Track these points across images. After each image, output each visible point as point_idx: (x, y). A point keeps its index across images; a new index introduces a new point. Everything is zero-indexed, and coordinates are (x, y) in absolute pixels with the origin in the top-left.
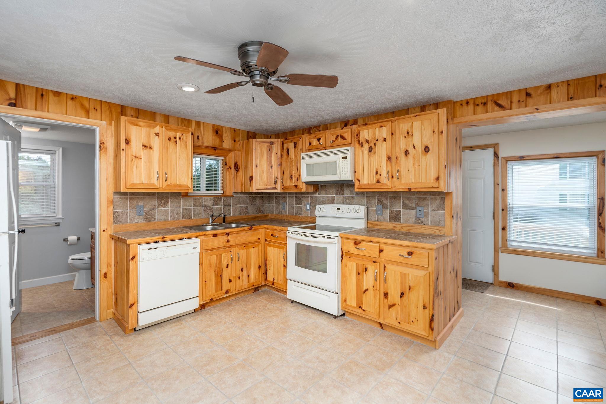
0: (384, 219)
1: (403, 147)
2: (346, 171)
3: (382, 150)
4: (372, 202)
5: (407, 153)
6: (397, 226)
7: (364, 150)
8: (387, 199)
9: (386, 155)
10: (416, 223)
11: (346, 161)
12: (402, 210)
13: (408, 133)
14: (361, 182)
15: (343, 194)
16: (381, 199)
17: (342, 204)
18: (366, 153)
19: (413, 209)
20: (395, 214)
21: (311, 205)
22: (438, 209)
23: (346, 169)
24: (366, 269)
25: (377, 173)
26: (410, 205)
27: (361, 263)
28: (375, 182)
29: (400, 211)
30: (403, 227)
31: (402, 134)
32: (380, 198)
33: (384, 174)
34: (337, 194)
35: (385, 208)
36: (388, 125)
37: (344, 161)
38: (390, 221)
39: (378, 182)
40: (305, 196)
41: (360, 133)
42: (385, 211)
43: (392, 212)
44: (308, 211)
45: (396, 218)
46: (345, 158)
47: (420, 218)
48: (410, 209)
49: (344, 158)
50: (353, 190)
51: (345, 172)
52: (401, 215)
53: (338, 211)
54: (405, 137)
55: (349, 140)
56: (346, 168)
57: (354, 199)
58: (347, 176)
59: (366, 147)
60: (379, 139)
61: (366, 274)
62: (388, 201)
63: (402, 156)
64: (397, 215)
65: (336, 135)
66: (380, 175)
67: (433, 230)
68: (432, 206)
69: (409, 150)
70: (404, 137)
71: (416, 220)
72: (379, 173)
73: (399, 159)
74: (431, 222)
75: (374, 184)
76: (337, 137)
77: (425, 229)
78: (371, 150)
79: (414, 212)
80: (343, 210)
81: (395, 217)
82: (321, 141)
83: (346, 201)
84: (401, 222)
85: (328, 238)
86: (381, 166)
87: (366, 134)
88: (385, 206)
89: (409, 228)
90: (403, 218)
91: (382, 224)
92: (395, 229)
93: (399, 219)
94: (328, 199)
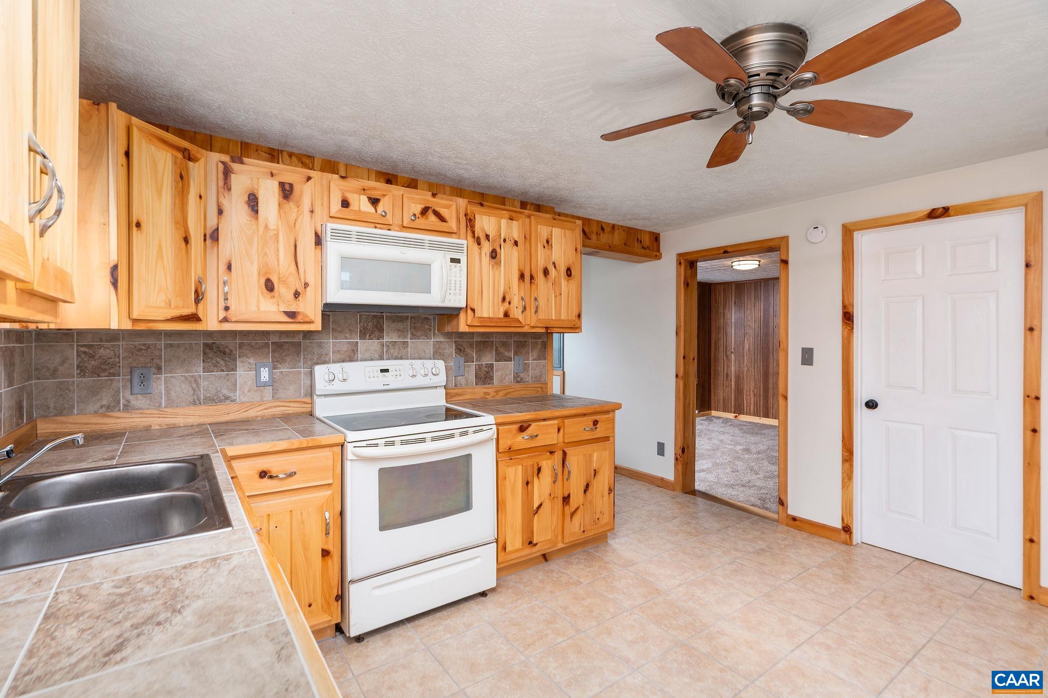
0: (467, 382)
1: (541, 262)
2: (458, 288)
3: (511, 258)
4: (445, 351)
5: (546, 272)
6: (488, 391)
7: (483, 255)
8: (471, 345)
9: (518, 270)
10: (514, 381)
11: (458, 268)
12: (494, 363)
13: (548, 242)
14: (478, 314)
15: (382, 337)
16: (462, 346)
17: (378, 360)
18: (486, 259)
19: (509, 359)
20: (485, 370)
21: (275, 368)
22: (539, 358)
23: (458, 286)
24: (539, 470)
25: (504, 299)
26: (506, 354)
27: (530, 462)
28: (501, 315)
29: (492, 365)
30: (498, 391)
31: (540, 242)
32: (459, 344)
33: (516, 301)
34: (363, 336)
35: (468, 362)
36: (521, 219)
37: (454, 269)
38: (476, 384)
39: (506, 315)
40: (249, 344)
41: (475, 218)
42: (469, 366)
43: (479, 368)
44: (265, 385)
45: (486, 378)
46: (457, 261)
47: (520, 374)
48: (505, 361)
49: (453, 260)
50: (404, 328)
51: (455, 290)
52: (493, 372)
53: (385, 376)
54: (544, 247)
55: (452, 224)
56: (458, 283)
57: (407, 347)
58: (460, 300)
59: (487, 247)
60: (507, 240)
61: (538, 477)
62: (473, 349)
63: (540, 275)
64: (487, 373)
65: (423, 206)
66: (509, 303)
67: (535, 389)
68: (532, 354)
69: (549, 269)
70: (542, 247)
71: (515, 378)
72: (507, 300)
73: (537, 279)
74: (532, 378)
75: (500, 319)
76: (424, 211)
77: (526, 389)
78: (494, 255)
79: (511, 365)
80: (398, 373)
81: (484, 376)
82: (380, 208)
83: (387, 351)
84: (493, 384)
85: (475, 432)
86: (511, 288)
87: (486, 222)
88: (468, 360)
89: (506, 391)
90: (496, 376)
91: (466, 392)
92: (487, 397)
93: (491, 378)
94: (336, 349)
